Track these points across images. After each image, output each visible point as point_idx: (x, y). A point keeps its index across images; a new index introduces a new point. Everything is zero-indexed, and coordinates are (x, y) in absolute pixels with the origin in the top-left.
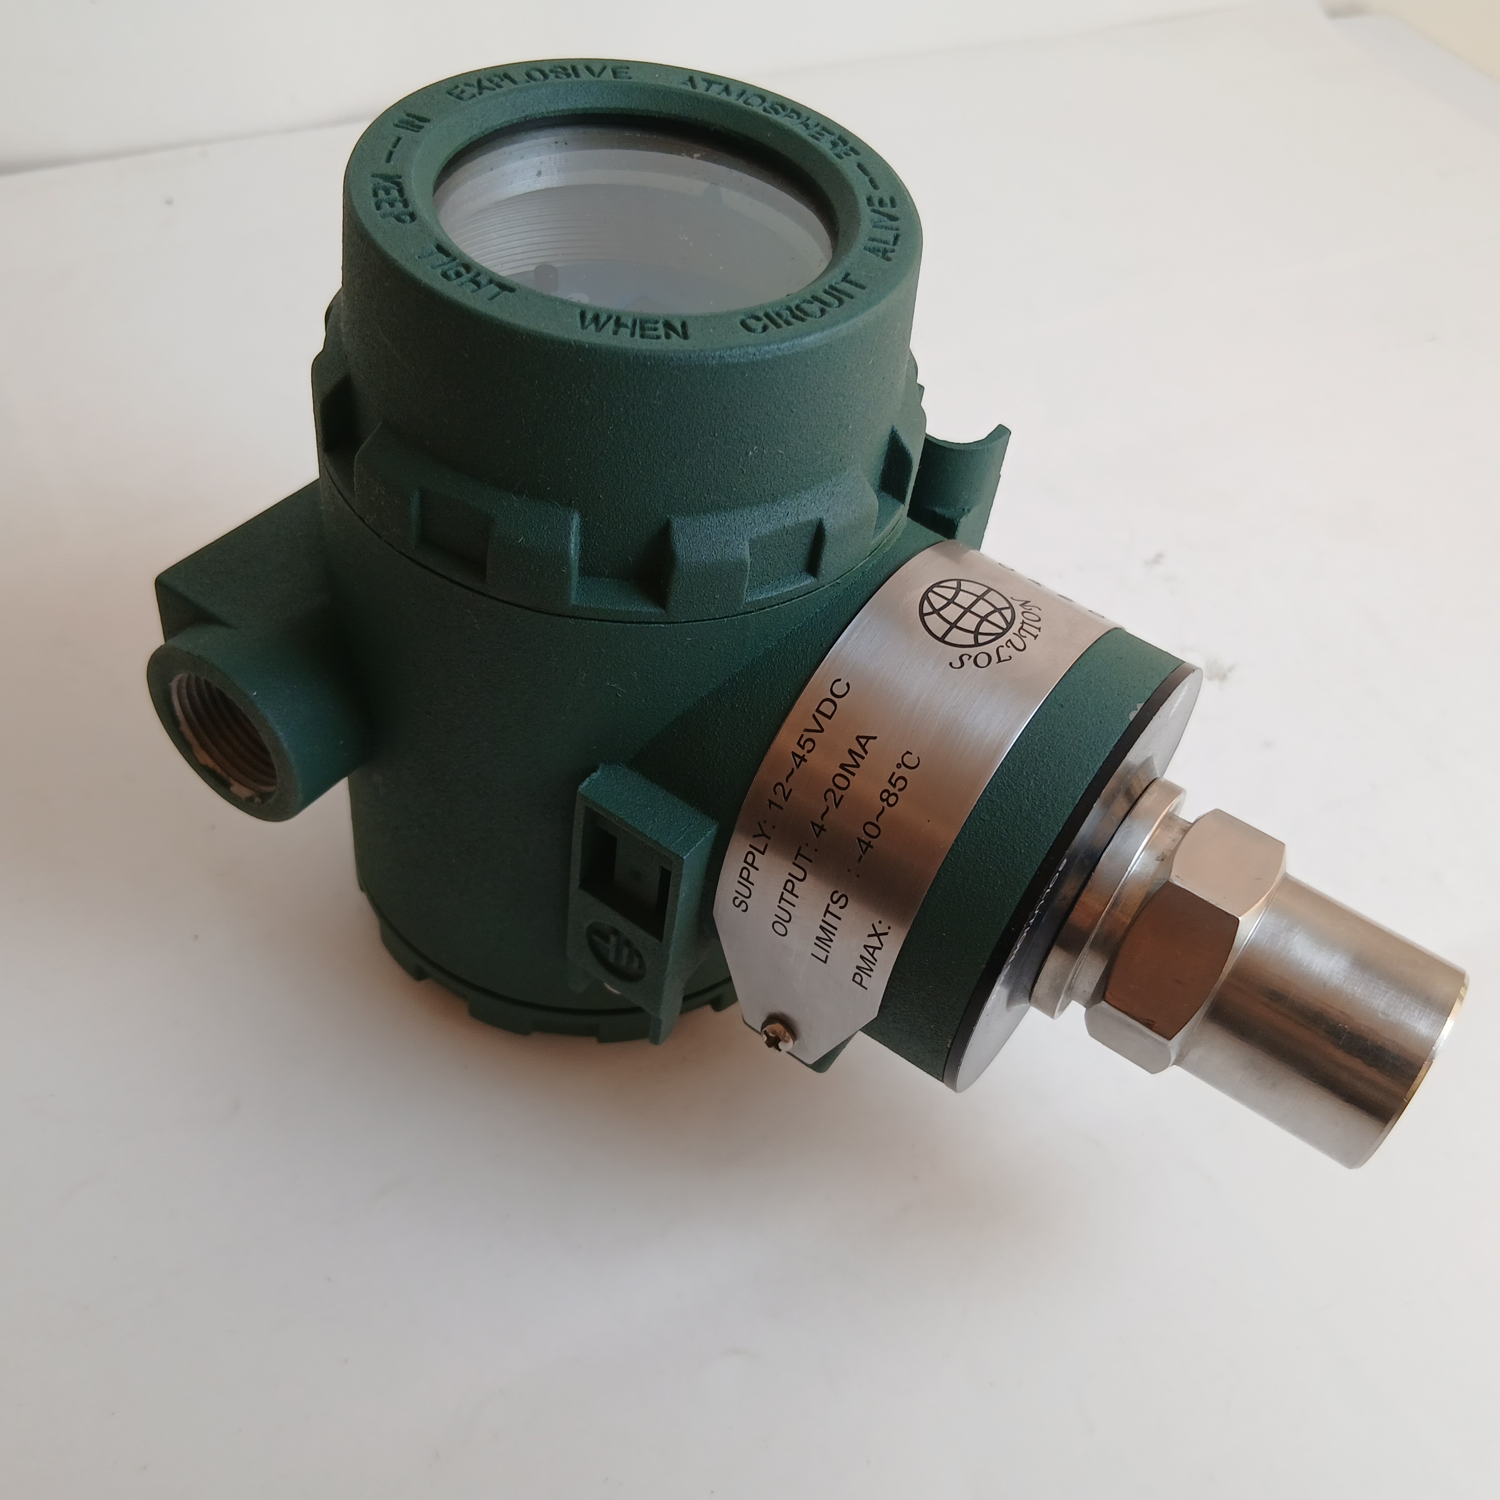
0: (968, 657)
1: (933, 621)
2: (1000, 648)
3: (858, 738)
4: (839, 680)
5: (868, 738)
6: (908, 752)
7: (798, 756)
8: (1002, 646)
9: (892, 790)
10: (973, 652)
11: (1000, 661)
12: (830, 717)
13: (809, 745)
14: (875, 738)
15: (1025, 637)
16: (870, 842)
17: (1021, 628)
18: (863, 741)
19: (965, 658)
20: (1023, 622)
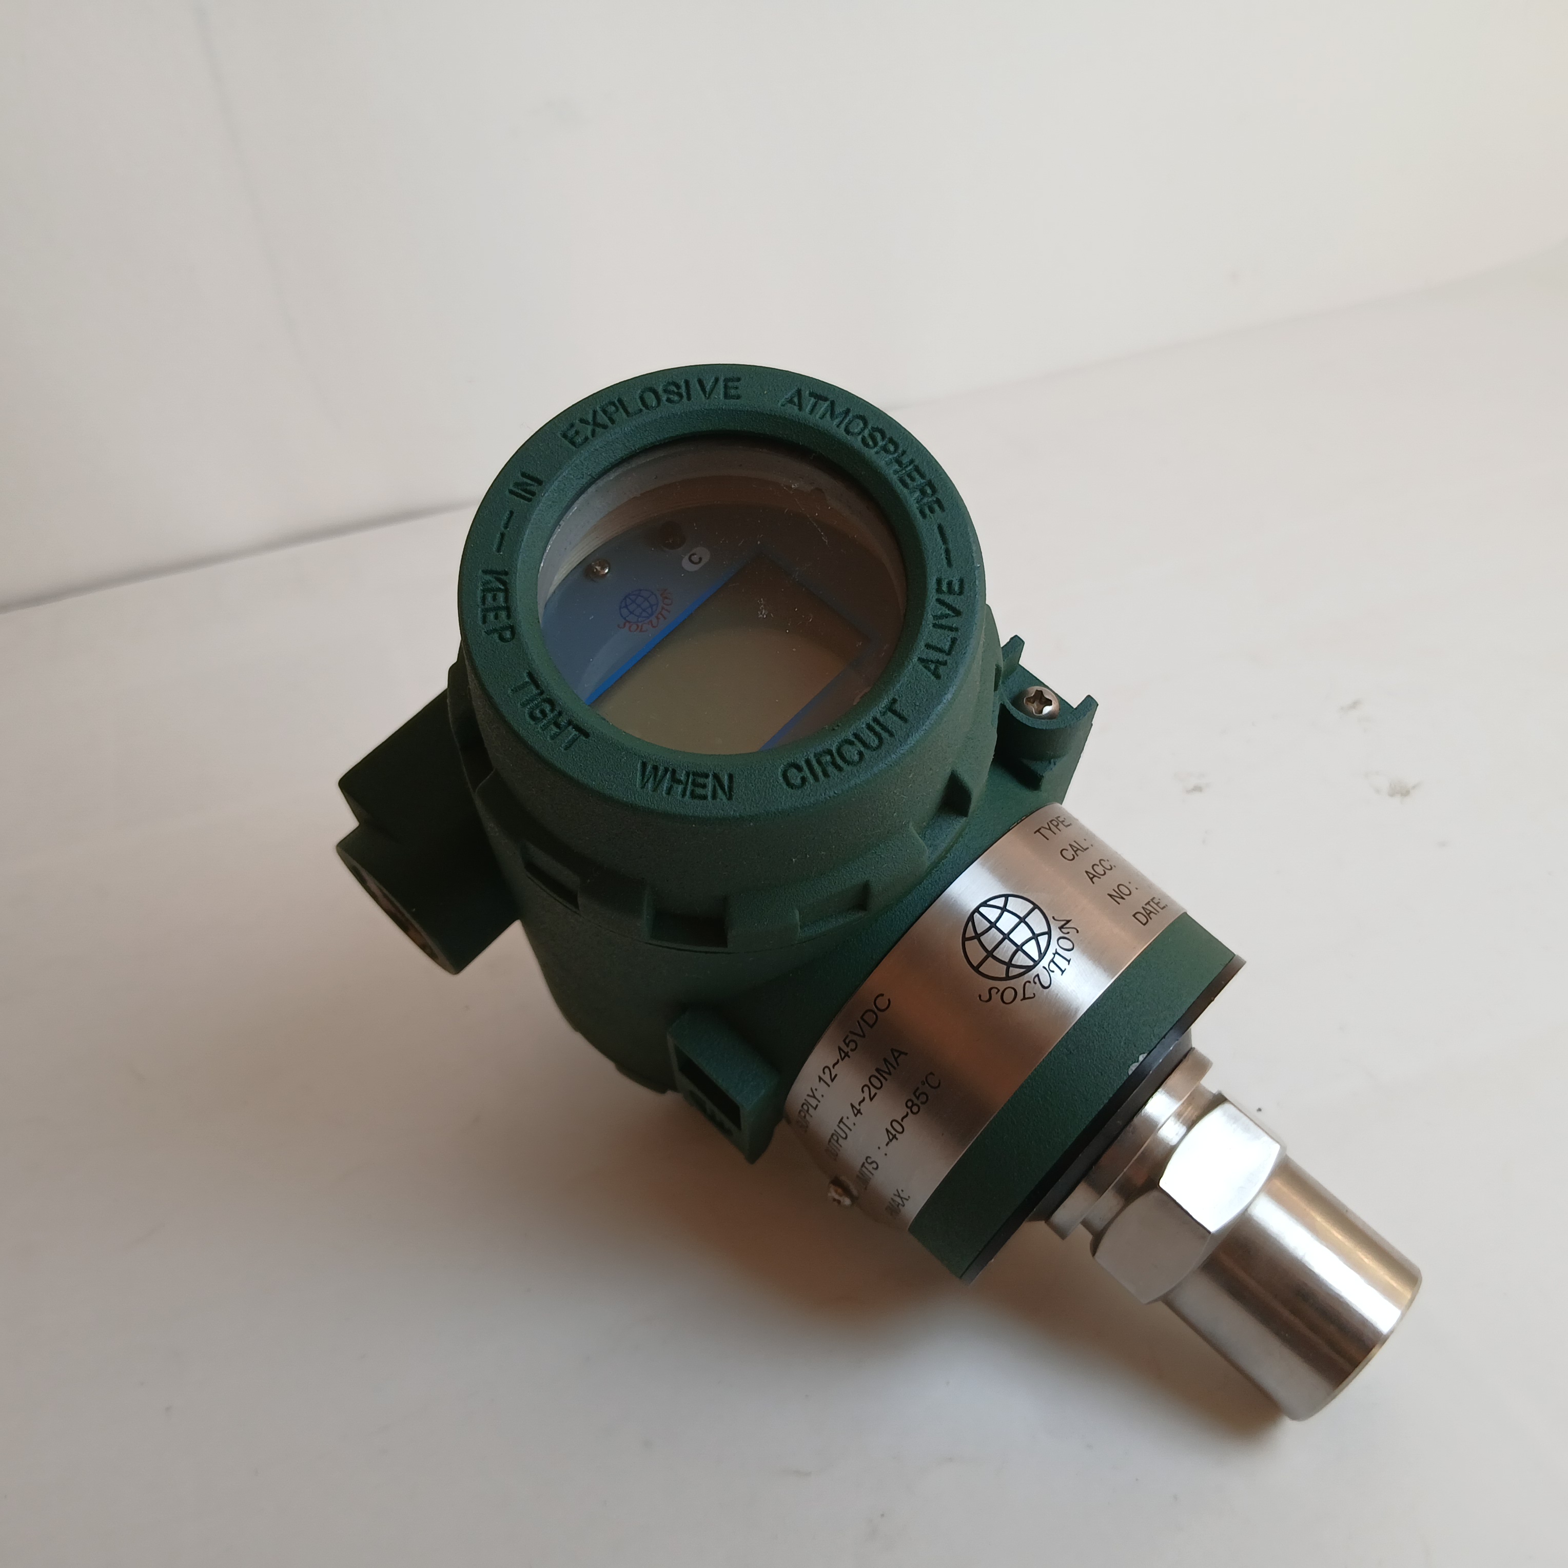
0: (997, 990)
1: (972, 946)
2: (1028, 984)
3: (892, 1050)
4: (882, 995)
5: (901, 1053)
6: (932, 1073)
7: (844, 1052)
8: (1029, 982)
9: (916, 1101)
10: (1002, 985)
11: (1024, 998)
12: (871, 1027)
13: (852, 1045)
14: (906, 1054)
15: (1053, 972)
16: (895, 1135)
17: (1052, 961)
18: (896, 1054)
19: (994, 991)
20: (1057, 953)
